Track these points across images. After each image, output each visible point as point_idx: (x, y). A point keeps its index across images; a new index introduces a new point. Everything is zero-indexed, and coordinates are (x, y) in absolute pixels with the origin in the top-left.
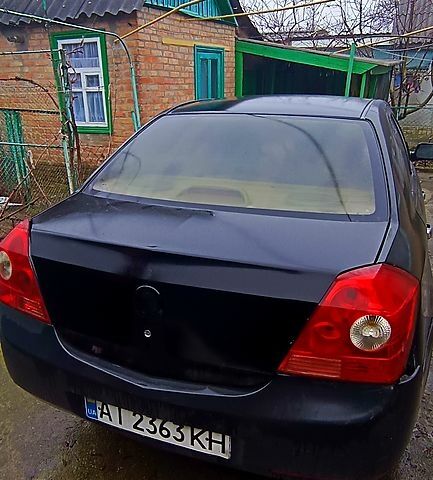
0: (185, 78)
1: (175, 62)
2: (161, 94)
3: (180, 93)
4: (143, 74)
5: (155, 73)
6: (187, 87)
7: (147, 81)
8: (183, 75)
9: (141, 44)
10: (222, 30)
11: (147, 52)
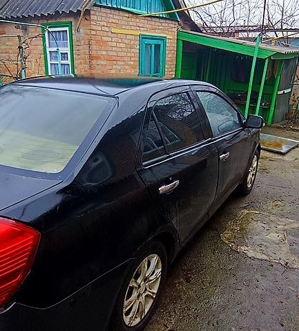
0: (130, 57)
1: (122, 45)
2: (109, 67)
3: (126, 67)
4: (94, 53)
5: (104, 53)
6: (132, 63)
7: (97, 58)
8: (129, 55)
9: (93, 33)
10: (166, 24)
11: (98, 38)
